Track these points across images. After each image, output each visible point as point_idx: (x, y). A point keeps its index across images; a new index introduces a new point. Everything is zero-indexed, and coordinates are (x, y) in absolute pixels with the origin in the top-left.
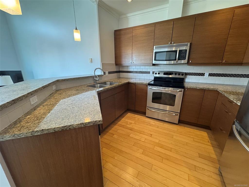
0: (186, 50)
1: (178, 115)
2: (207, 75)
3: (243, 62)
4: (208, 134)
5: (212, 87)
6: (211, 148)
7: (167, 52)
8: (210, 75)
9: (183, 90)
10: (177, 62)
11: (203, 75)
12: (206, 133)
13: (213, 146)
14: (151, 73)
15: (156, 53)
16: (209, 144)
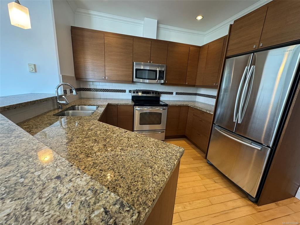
0: (164, 71)
1: (164, 132)
2: (174, 93)
3: (196, 85)
4: (186, 142)
5: (185, 104)
6: (194, 150)
7: (149, 70)
8: (177, 93)
9: (167, 107)
10: (157, 81)
11: (172, 93)
12: (184, 141)
13: (194, 149)
14: (127, 91)
15: (137, 70)
16: (191, 148)
